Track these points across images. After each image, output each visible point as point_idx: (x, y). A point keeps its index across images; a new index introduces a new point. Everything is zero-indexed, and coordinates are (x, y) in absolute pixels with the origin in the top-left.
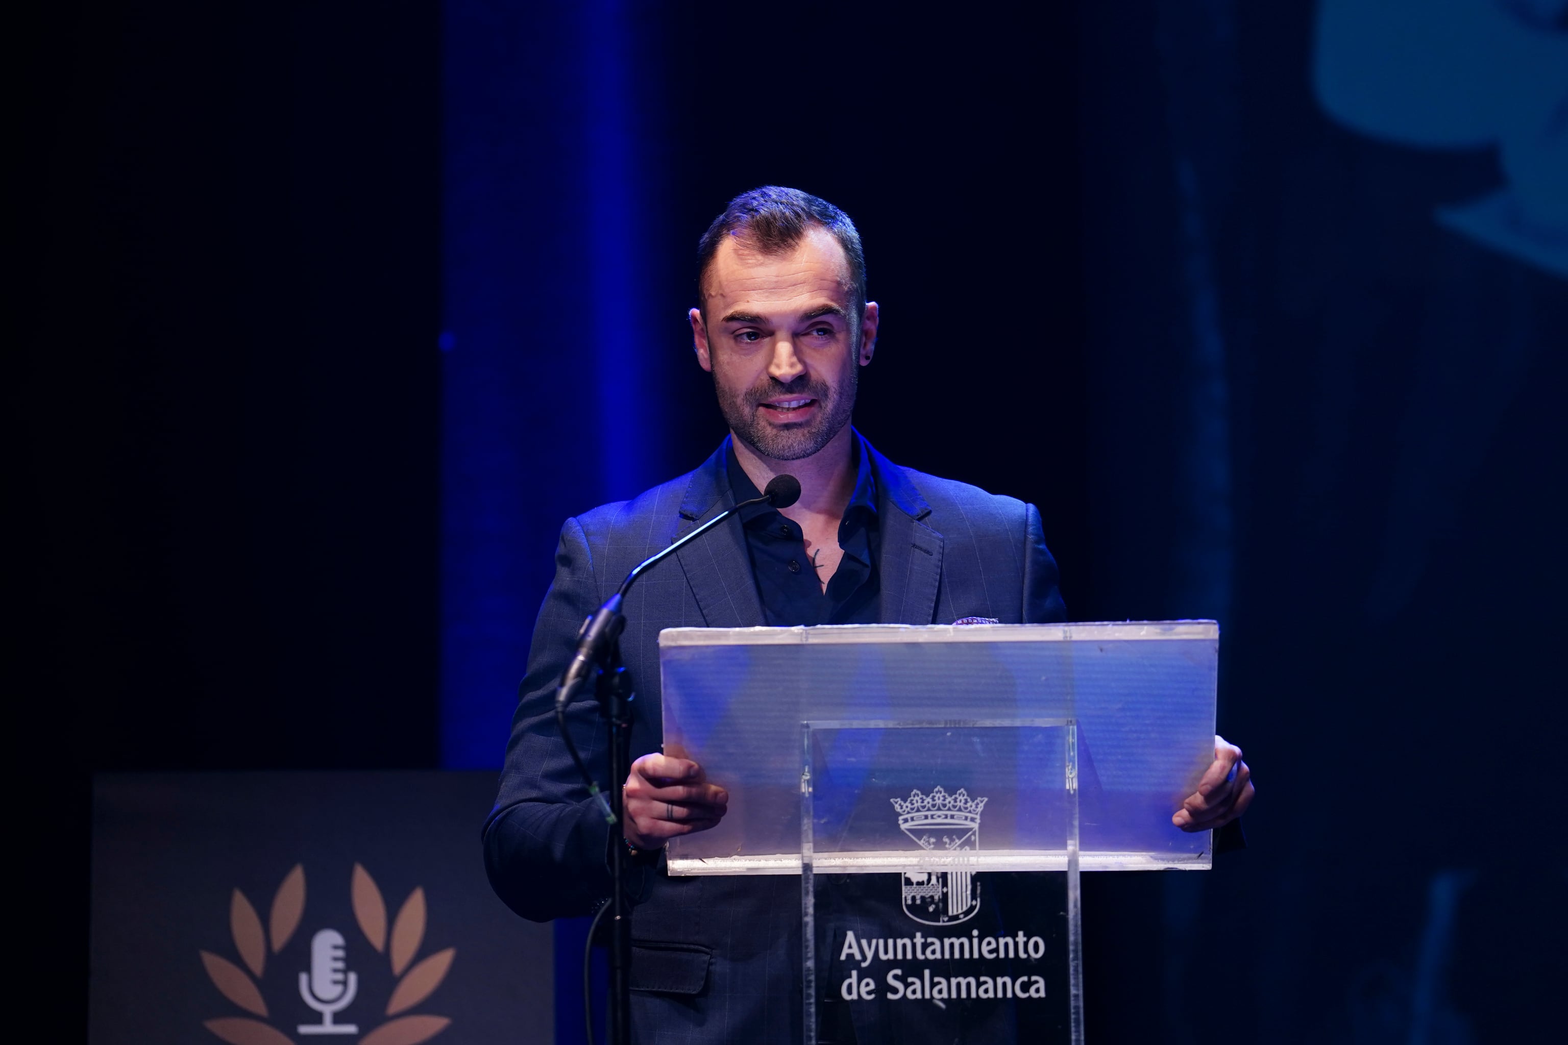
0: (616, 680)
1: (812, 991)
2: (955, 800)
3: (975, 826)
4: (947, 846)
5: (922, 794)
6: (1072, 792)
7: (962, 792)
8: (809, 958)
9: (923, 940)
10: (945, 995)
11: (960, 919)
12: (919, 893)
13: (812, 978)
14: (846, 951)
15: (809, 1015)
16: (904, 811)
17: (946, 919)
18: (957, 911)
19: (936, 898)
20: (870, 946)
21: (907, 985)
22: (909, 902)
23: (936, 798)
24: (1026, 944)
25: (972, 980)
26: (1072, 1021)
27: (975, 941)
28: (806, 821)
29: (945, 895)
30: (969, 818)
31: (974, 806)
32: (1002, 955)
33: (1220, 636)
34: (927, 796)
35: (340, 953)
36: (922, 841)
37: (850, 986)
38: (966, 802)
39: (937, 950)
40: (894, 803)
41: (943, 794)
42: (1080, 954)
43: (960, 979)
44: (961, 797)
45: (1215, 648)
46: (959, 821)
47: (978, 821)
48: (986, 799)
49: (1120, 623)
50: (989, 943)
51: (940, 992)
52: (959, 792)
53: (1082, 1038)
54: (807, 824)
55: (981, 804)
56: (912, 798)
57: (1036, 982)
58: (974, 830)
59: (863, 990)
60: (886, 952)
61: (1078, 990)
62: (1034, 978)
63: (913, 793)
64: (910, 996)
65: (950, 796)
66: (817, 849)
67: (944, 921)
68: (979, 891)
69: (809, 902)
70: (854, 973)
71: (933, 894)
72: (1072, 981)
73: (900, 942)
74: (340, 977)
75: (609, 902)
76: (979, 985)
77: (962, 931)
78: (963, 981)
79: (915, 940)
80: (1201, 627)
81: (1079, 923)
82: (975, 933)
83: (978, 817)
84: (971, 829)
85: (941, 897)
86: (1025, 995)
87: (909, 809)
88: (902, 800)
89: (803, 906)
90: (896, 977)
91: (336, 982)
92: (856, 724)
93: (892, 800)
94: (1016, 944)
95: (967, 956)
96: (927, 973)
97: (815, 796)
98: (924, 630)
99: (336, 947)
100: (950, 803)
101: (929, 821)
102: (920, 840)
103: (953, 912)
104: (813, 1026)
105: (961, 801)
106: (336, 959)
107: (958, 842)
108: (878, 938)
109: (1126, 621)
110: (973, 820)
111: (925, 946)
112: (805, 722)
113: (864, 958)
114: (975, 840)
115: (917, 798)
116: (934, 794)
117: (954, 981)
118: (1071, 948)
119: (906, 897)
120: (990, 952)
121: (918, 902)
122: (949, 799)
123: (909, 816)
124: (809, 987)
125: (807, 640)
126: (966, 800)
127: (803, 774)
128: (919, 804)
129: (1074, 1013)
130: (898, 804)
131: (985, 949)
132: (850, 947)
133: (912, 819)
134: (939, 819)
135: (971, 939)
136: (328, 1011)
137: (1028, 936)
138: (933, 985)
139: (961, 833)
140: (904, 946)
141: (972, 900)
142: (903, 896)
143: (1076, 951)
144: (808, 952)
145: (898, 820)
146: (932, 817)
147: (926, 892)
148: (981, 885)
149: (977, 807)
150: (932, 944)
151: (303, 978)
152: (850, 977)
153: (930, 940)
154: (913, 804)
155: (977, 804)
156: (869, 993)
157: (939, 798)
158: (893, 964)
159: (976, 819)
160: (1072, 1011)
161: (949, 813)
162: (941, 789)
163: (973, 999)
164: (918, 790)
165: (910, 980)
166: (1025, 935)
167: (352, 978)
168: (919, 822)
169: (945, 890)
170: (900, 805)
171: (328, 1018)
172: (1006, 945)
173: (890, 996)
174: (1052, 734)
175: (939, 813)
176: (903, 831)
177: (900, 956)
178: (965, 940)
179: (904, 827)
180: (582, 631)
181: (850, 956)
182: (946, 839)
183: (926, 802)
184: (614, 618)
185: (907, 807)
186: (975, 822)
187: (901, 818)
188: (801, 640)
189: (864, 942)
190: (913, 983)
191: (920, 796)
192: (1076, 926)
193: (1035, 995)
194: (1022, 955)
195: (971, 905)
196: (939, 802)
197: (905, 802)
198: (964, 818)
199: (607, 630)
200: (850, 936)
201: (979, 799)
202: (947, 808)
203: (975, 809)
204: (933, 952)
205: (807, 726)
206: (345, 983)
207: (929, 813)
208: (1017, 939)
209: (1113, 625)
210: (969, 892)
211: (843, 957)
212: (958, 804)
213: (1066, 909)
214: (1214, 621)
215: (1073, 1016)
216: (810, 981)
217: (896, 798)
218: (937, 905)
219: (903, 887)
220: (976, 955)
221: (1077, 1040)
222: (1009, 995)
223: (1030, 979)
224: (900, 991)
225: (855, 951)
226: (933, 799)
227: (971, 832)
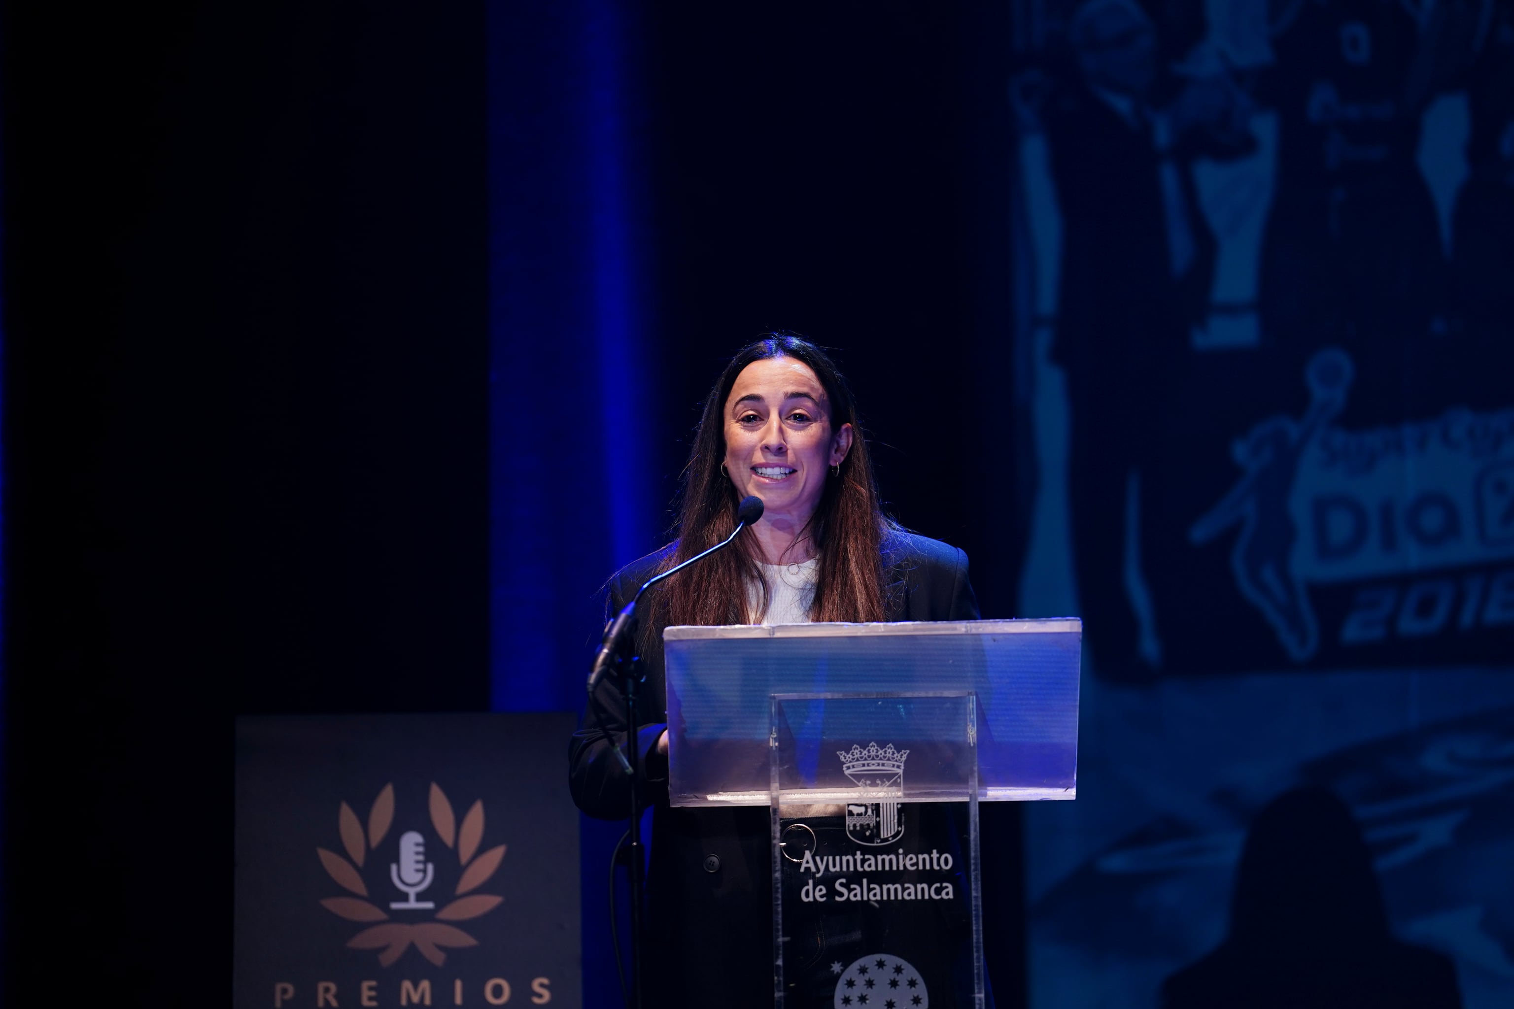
0: (632, 667)
1: (779, 896)
2: (885, 752)
3: (900, 771)
4: (879, 786)
5: (861, 748)
6: (972, 745)
7: (890, 746)
9: (862, 857)
10: (878, 898)
11: (889, 841)
12: (858, 822)
13: (779, 885)
14: (804, 865)
15: (777, 913)
16: (847, 761)
17: (879, 841)
18: (887, 835)
19: (872, 825)
20: (822, 860)
21: (850, 890)
22: (851, 828)
23: (871, 751)
24: (939, 859)
25: (898, 886)
26: (973, 916)
27: (901, 857)
28: (773, 769)
29: (878, 823)
30: (896, 765)
31: (899, 757)
32: (921, 867)
33: (1083, 629)
34: (864, 749)
35: (421, 849)
36: (861, 783)
37: (807, 892)
38: (893, 753)
39: (872, 864)
40: (839, 755)
41: (876, 747)
42: (979, 867)
43: (890, 886)
44: (889, 750)
45: (1079, 638)
46: (888, 768)
47: (902, 768)
48: (908, 751)
49: (1008, 620)
50: (911, 859)
51: (875, 895)
52: (888, 746)
53: (981, 928)
54: (774, 771)
55: (905, 755)
56: (853, 751)
57: (947, 887)
58: (899, 774)
59: (818, 894)
60: (834, 866)
61: (977, 893)
62: (945, 884)
63: (854, 747)
64: (852, 898)
65: (882, 749)
66: (783, 786)
67: (877, 843)
68: (903, 820)
70: (811, 882)
71: (869, 822)
72: (973, 886)
73: (844, 858)
74: (421, 866)
75: (628, 832)
76: (904, 890)
77: (890, 849)
78: (892, 887)
79: (856, 857)
80: (1068, 623)
81: (979, 843)
82: (901, 851)
83: (902, 765)
84: (898, 774)
85: (875, 825)
86: (939, 897)
88: (845, 752)
89: (772, 832)
90: (841, 884)
91: (418, 871)
92: (810, 696)
93: (838, 753)
94: (931, 860)
95: (895, 868)
96: (865, 881)
97: (780, 749)
99: (418, 845)
100: (881, 754)
101: (866, 768)
102: (859, 781)
103: (884, 836)
104: (780, 921)
105: (889, 753)
106: (418, 853)
107: (888, 784)
108: (828, 856)
109: (1012, 618)
110: (898, 767)
111: (863, 861)
112: (773, 695)
113: (818, 870)
114: (900, 782)
115: (856, 751)
116: (870, 748)
117: (885, 887)
118: (972, 861)
119: (849, 825)
120: (912, 865)
121: (858, 828)
122: (881, 752)
123: (851, 764)
124: (777, 892)
125: (773, 634)
127: (771, 734)
128: (858, 755)
129: (975, 910)
130: (842, 756)
131: (908, 863)
132: (807, 862)
133: (853, 767)
134: (873, 766)
135: (897, 855)
136: (412, 892)
137: (940, 853)
138: (869, 890)
139: (889, 777)
140: (848, 861)
141: (898, 827)
142: (847, 824)
143: (976, 864)
144: (776, 866)
145: (843, 768)
146: (868, 765)
147: (864, 821)
148: (905, 816)
149: (901, 757)
150: (869, 859)
151: (394, 868)
153: (867, 857)
154: (853, 756)
155: (902, 755)
156: (822, 896)
157: (873, 751)
158: (840, 875)
159: (900, 766)
160: (973, 908)
161: (881, 762)
162: (875, 744)
163: (900, 900)
164: (857, 745)
165: (852, 886)
166: (937, 853)
167: (430, 867)
168: (858, 769)
169: (878, 819)
170: (844, 756)
171: (412, 897)
172: (924, 860)
173: (838, 899)
174: (957, 704)
175: (873, 762)
176: (846, 776)
177: (845, 869)
178: (893, 857)
179: (847, 772)
180: (606, 630)
181: (808, 869)
182: (878, 782)
183: (863, 754)
184: (630, 620)
185: (849, 758)
186: (900, 769)
187: (844, 766)
188: (770, 634)
189: (818, 859)
190: (855, 889)
191: (859, 749)
192: (976, 845)
193: (946, 897)
194: (936, 867)
195: (898, 830)
196: (873, 754)
197: (848, 754)
198: (892, 765)
199: (625, 629)
200: (808, 854)
201: (903, 751)
202: (879, 758)
203: (900, 759)
204: (870, 866)
205: (774, 698)
206: (425, 871)
207: (866, 762)
208: (932, 856)
209: (1003, 622)
210: (896, 821)
211: (802, 870)
212: (888, 755)
213: (968, 833)
214: (1078, 618)
215: (974, 913)
216: (778, 888)
217: (841, 751)
218: (872, 830)
219: (847, 818)
220: (901, 868)
221: (977, 930)
222: (926, 897)
223: (941, 885)
224: (845, 895)
225: (811, 865)
226: (869, 751)
227: (897, 777)
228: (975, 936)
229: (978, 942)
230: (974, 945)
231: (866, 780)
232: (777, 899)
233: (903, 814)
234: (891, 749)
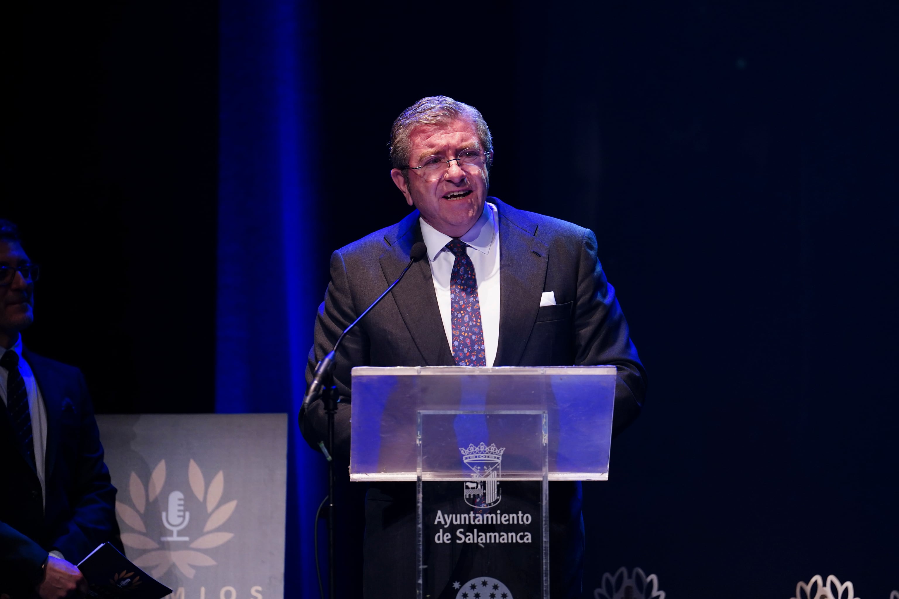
0: (332, 392)
1: (421, 539)
2: (490, 449)
3: (499, 461)
4: (486, 471)
5: (475, 446)
6: (544, 445)
7: (493, 445)
8: (420, 523)
9: (474, 515)
10: (484, 541)
11: (492, 505)
12: (472, 493)
13: (421, 532)
14: (437, 520)
15: (419, 550)
16: (466, 454)
18: (490, 501)
19: (480, 495)
20: (449, 517)
21: (466, 536)
22: (468, 497)
23: (481, 448)
24: (522, 517)
25: (497, 534)
26: (544, 553)
27: (499, 516)
28: (419, 458)
29: (485, 494)
30: (496, 457)
31: (499, 452)
32: (511, 522)
34: (477, 447)
35: (182, 503)
36: (474, 468)
37: (439, 537)
39: (480, 520)
40: (461, 450)
41: (484, 446)
43: (491, 534)
44: (493, 448)
46: (492, 459)
47: (501, 459)
48: (504, 449)
50: (505, 517)
51: (482, 540)
52: (492, 445)
53: (548, 562)
54: (420, 460)
55: (502, 451)
56: (469, 448)
57: (527, 535)
58: (498, 463)
59: (445, 538)
60: (456, 521)
61: (547, 539)
62: (526, 533)
63: (470, 445)
64: (467, 541)
65: (488, 447)
66: (424, 470)
67: (484, 506)
68: (500, 492)
69: (420, 496)
70: (441, 530)
71: (479, 493)
72: (544, 535)
73: (463, 516)
74: (181, 513)
75: (327, 497)
76: (500, 536)
77: (492, 511)
78: (493, 535)
79: (470, 515)
82: (499, 512)
83: (501, 457)
85: (482, 495)
86: (522, 542)
87: (468, 453)
88: (465, 448)
89: (417, 498)
90: (461, 532)
91: (179, 516)
92: (442, 412)
93: (460, 449)
94: (518, 517)
95: (494, 522)
96: (475, 530)
97: (424, 445)
98: (477, 369)
99: (180, 500)
100: (487, 450)
101: (478, 459)
102: (473, 467)
103: (488, 502)
104: (421, 555)
105: (492, 449)
106: (180, 505)
107: (491, 469)
108: (452, 514)
109: (573, 365)
110: (498, 458)
111: (475, 518)
112: (419, 411)
113: (446, 524)
114: (499, 468)
115: (472, 448)
116: (480, 446)
117: (488, 535)
118: (544, 519)
120: (506, 521)
121: (472, 497)
123: (468, 456)
124: (420, 537)
125: (420, 373)
126: (495, 449)
127: (418, 436)
128: (473, 450)
129: (545, 550)
130: (463, 451)
131: (503, 520)
132: (439, 518)
133: (470, 458)
134: (482, 458)
135: (496, 514)
136: (175, 530)
137: (524, 513)
138: (478, 536)
139: (492, 464)
140: (465, 518)
141: (497, 496)
142: (465, 494)
143: (546, 521)
144: (419, 520)
145: (463, 458)
146: (479, 457)
147: (476, 492)
148: (502, 489)
149: (500, 452)
150: (478, 517)
151: (164, 514)
152: (439, 532)
153: (477, 515)
154: (470, 451)
155: (500, 451)
156: (448, 540)
157: (482, 448)
158: (460, 526)
160: (544, 549)
161: (487, 455)
162: (483, 444)
163: (497, 543)
164: (472, 444)
165: (468, 534)
166: (522, 513)
167: (187, 514)
168: (472, 459)
169: (485, 491)
171: (175, 533)
172: (513, 518)
173: (458, 541)
174: (537, 419)
175: (482, 455)
176: (465, 464)
177: (463, 523)
178: (494, 515)
179: (465, 461)
180: (316, 369)
181: (439, 522)
182: (485, 467)
183: (476, 450)
184: (331, 363)
185: (467, 452)
186: (499, 459)
187: (464, 457)
188: (418, 373)
189: (446, 516)
190: (469, 535)
191: (473, 447)
192: (546, 509)
193: (526, 542)
194: (521, 523)
195: (497, 499)
196: (482, 450)
197: (466, 449)
198: (494, 457)
199: (328, 368)
200: (439, 513)
201: (501, 448)
202: (486, 453)
203: (499, 453)
204: (479, 521)
205: (419, 413)
206: (184, 517)
207: (477, 455)
208: (518, 515)
210: (496, 493)
211: (436, 523)
212: (491, 450)
213: (541, 501)
215: (544, 552)
216: (420, 534)
217: (462, 448)
218: (481, 499)
219: (465, 490)
220: (499, 522)
221: (546, 563)
222: (514, 541)
223: (524, 534)
224: (462, 539)
225: (442, 520)
226: (479, 448)
227: (497, 464)
228: (544, 566)
229: (546, 570)
230: (544, 572)
231: (477, 466)
232: (419, 541)
233: (500, 489)
234: (494, 447)
